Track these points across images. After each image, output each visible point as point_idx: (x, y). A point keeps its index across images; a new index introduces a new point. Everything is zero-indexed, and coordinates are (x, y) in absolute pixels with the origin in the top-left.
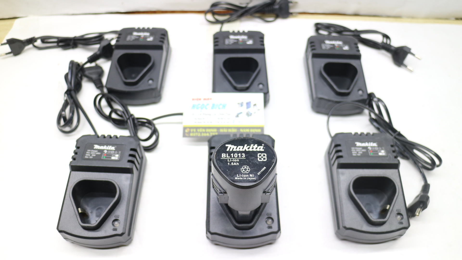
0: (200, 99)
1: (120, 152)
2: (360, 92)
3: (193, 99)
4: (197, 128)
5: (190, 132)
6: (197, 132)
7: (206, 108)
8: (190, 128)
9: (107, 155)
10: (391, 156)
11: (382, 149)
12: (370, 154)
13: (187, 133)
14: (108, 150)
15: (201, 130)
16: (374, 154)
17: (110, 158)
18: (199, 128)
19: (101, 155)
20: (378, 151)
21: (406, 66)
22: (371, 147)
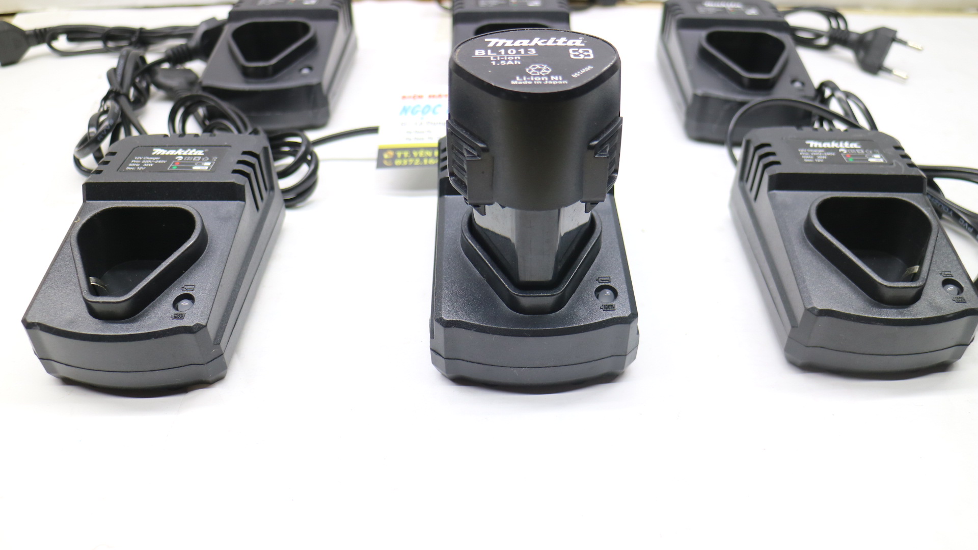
0: (420, 97)
1: (215, 159)
2: (797, 85)
3: (404, 97)
4: (411, 150)
5: (395, 157)
6: (412, 156)
7: (434, 112)
8: (395, 150)
9: (180, 164)
10: (900, 164)
11: (874, 153)
12: (848, 160)
13: (388, 160)
14: (184, 156)
15: (421, 153)
16: (855, 160)
17: (191, 168)
18: (418, 149)
19: (167, 164)
20: (866, 156)
21: (889, 71)
22: (847, 149)
